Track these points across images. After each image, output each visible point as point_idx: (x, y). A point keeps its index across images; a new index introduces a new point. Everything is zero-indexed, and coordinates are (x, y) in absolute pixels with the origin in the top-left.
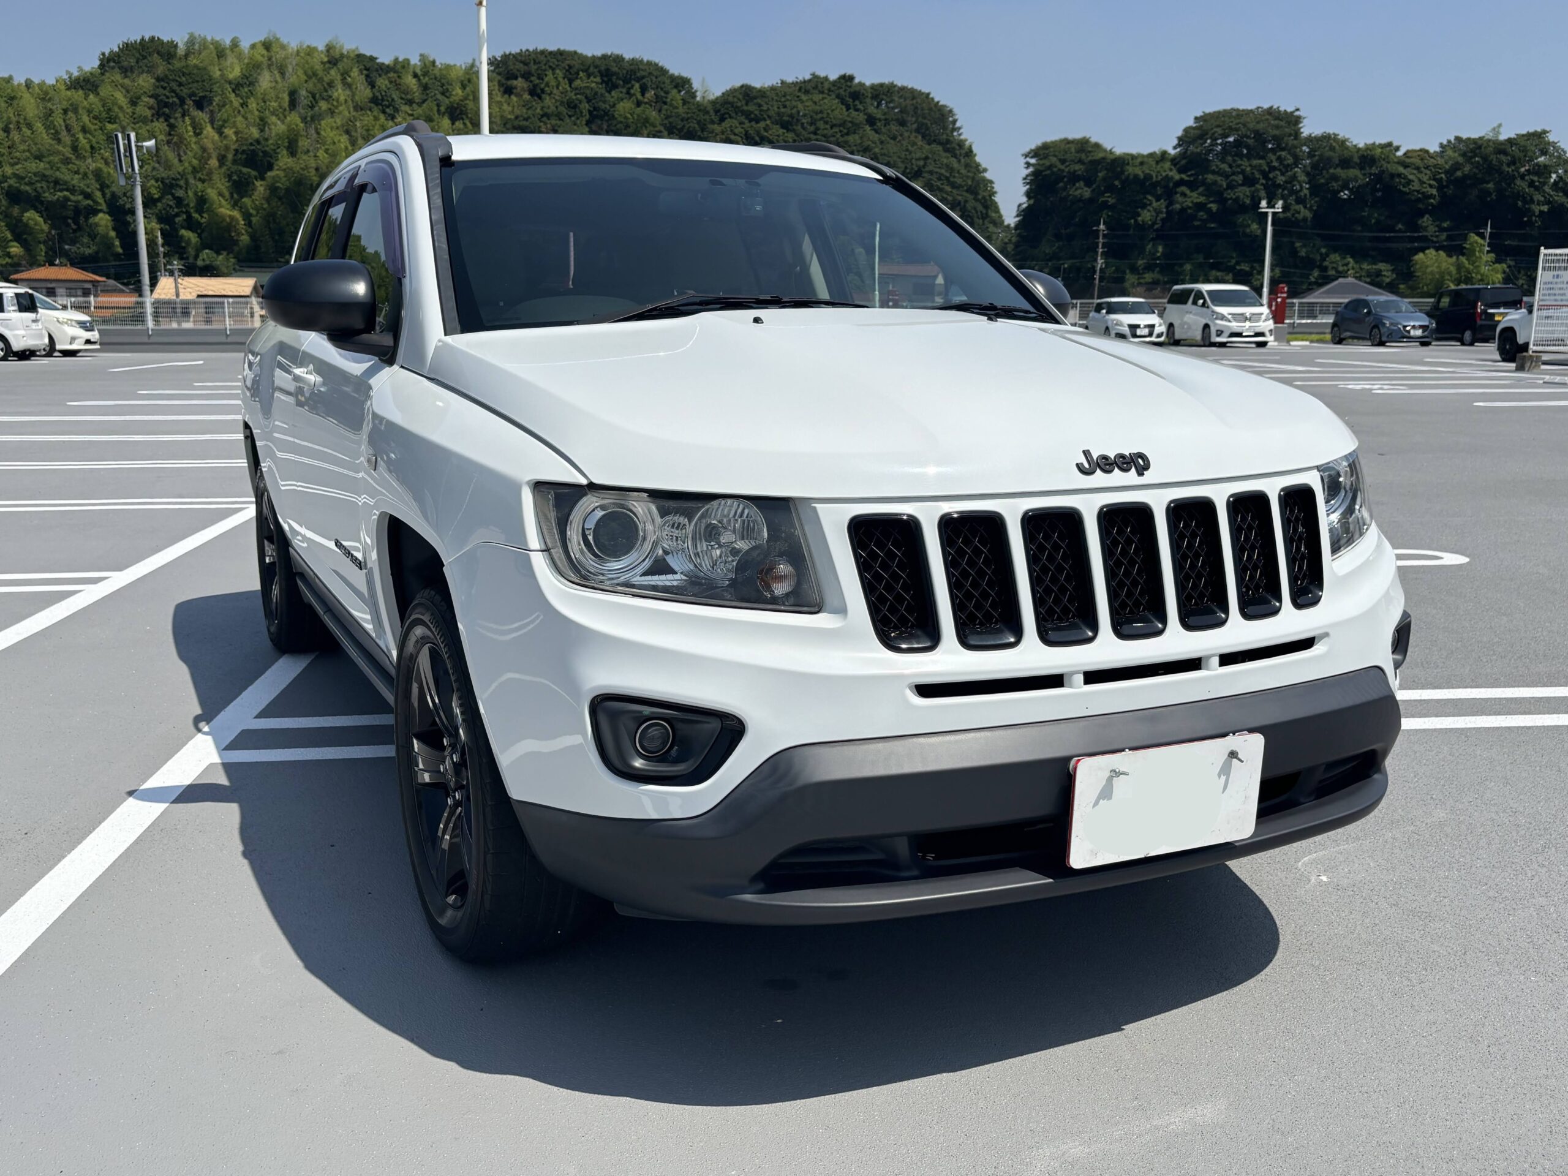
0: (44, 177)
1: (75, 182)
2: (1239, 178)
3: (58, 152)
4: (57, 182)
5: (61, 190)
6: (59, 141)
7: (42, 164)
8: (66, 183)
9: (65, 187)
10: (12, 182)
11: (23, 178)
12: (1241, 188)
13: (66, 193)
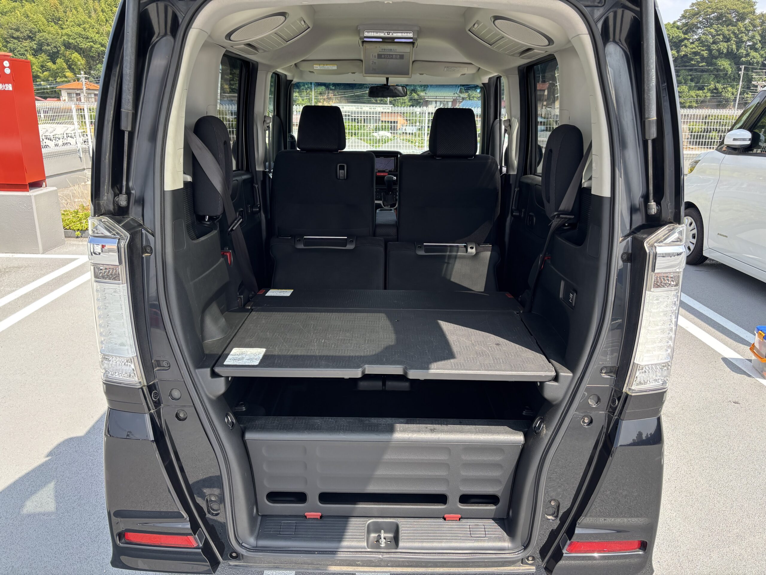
0: (80, 35)
1: (96, 38)
2: (721, 37)
3: (88, 22)
4: (87, 38)
5: (89, 42)
6: (90, 17)
7: (80, 28)
8: (92, 38)
9: (91, 40)
10: (65, 38)
11: (70, 36)
12: (721, 43)
13: (92, 44)
